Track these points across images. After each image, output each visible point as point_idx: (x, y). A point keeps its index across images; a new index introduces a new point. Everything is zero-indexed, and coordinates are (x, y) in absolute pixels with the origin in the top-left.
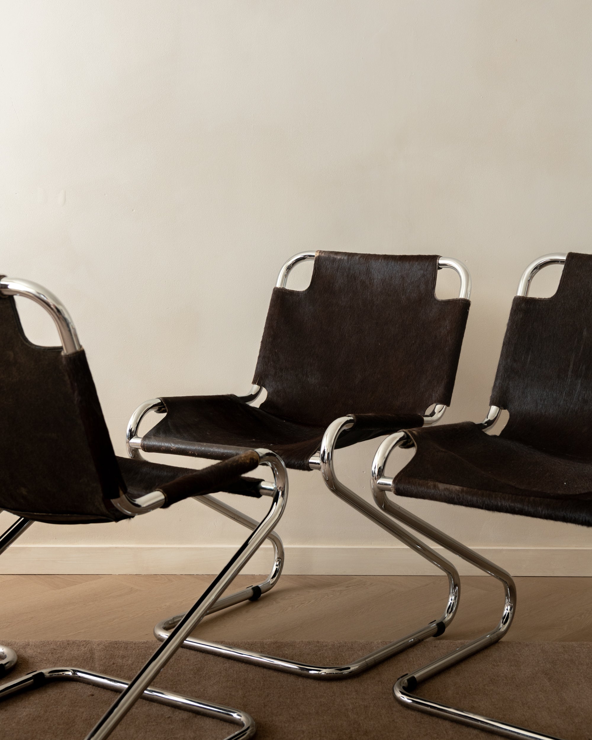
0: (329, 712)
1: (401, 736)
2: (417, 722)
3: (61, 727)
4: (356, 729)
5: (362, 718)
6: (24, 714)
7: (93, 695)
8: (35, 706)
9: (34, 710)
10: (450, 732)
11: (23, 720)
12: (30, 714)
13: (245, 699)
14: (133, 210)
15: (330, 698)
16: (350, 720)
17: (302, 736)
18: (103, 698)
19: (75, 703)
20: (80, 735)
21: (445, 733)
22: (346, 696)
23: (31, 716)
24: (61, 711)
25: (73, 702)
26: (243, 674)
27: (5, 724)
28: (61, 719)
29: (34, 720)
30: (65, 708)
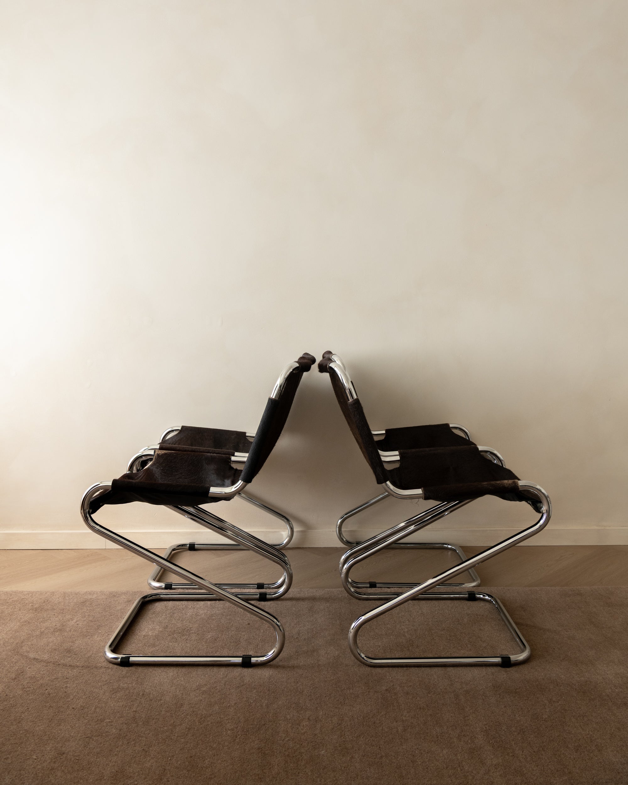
0: (393, 633)
1: (439, 648)
2: (448, 640)
3: (232, 644)
4: (411, 644)
5: (414, 637)
6: (209, 636)
7: (249, 624)
8: (215, 631)
9: (215, 634)
10: (469, 646)
11: (209, 640)
12: (213, 636)
13: (342, 626)
14: (262, 328)
15: (393, 624)
16: (407, 638)
17: (379, 649)
18: (255, 626)
19: (239, 629)
20: (244, 650)
21: (466, 646)
22: (402, 623)
23: (213, 638)
24: (231, 634)
25: (238, 628)
26: (338, 610)
27: (198, 642)
28: (231, 639)
29: (215, 640)
30: (233, 632)
